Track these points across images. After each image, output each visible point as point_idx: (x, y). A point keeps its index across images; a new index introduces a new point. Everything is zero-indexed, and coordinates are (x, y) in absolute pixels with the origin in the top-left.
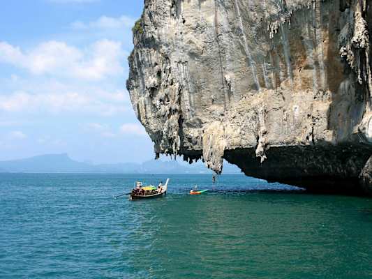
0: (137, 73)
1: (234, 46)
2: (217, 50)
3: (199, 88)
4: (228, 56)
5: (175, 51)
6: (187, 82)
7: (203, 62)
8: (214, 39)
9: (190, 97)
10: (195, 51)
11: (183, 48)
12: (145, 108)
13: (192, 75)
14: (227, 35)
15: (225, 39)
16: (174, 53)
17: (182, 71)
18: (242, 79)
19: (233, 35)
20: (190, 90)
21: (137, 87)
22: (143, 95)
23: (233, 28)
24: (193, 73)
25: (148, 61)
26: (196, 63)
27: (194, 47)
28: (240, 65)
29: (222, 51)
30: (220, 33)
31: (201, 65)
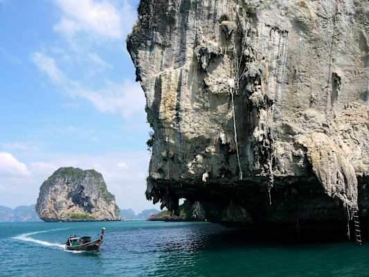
0: (172, 21)
1: (351, 35)
2: (332, 31)
3: (294, 77)
4: (341, 45)
5: (270, 8)
6: (279, 63)
7: (310, 42)
8: (331, 15)
9: (277, 88)
10: (306, 21)
11: (286, 9)
12: (179, 91)
13: (291, 54)
14: (347, 17)
15: (344, 21)
16: (267, 12)
17: (277, 43)
18: (352, 82)
19: (354, 20)
20: (280, 78)
21: (163, 47)
22: (173, 64)
23: (357, 12)
24: (293, 53)
25: (209, 8)
26: (301, 39)
27: (306, 15)
28: (352, 63)
29: (337, 35)
30: (339, 11)
31: (307, 45)
